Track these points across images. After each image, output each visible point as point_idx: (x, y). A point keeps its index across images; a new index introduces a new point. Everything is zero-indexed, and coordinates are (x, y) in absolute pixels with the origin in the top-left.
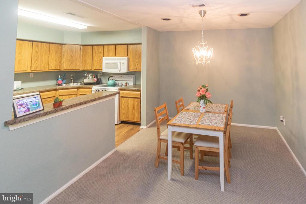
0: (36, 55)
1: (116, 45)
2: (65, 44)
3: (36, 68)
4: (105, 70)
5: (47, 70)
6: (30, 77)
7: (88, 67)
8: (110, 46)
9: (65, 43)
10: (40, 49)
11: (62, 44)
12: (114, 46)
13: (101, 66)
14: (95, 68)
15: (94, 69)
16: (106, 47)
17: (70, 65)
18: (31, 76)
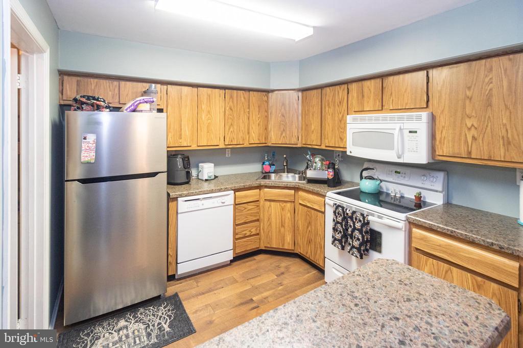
0: (231, 115)
1: (382, 76)
2: (273, 91)
3: (232, 141)
4: (354, 150)
5: (246, 145)
6: (227, 156)
7: (314, 141)
8: (367, 84)
9: (272, 88)
10: (235, 102)
11: (268, 91)
12: (379, 81)
13: (342, 139)
14: (329, 142)
15: (326, 146)
16: (354, 87)
17: (282, 134)
18: (228, 154)
